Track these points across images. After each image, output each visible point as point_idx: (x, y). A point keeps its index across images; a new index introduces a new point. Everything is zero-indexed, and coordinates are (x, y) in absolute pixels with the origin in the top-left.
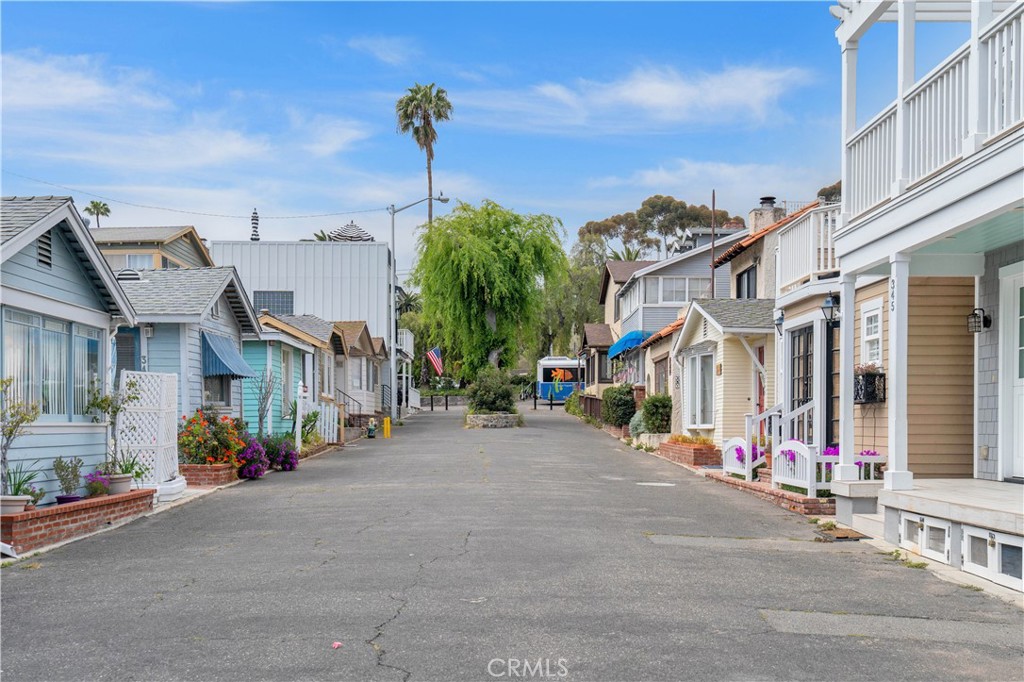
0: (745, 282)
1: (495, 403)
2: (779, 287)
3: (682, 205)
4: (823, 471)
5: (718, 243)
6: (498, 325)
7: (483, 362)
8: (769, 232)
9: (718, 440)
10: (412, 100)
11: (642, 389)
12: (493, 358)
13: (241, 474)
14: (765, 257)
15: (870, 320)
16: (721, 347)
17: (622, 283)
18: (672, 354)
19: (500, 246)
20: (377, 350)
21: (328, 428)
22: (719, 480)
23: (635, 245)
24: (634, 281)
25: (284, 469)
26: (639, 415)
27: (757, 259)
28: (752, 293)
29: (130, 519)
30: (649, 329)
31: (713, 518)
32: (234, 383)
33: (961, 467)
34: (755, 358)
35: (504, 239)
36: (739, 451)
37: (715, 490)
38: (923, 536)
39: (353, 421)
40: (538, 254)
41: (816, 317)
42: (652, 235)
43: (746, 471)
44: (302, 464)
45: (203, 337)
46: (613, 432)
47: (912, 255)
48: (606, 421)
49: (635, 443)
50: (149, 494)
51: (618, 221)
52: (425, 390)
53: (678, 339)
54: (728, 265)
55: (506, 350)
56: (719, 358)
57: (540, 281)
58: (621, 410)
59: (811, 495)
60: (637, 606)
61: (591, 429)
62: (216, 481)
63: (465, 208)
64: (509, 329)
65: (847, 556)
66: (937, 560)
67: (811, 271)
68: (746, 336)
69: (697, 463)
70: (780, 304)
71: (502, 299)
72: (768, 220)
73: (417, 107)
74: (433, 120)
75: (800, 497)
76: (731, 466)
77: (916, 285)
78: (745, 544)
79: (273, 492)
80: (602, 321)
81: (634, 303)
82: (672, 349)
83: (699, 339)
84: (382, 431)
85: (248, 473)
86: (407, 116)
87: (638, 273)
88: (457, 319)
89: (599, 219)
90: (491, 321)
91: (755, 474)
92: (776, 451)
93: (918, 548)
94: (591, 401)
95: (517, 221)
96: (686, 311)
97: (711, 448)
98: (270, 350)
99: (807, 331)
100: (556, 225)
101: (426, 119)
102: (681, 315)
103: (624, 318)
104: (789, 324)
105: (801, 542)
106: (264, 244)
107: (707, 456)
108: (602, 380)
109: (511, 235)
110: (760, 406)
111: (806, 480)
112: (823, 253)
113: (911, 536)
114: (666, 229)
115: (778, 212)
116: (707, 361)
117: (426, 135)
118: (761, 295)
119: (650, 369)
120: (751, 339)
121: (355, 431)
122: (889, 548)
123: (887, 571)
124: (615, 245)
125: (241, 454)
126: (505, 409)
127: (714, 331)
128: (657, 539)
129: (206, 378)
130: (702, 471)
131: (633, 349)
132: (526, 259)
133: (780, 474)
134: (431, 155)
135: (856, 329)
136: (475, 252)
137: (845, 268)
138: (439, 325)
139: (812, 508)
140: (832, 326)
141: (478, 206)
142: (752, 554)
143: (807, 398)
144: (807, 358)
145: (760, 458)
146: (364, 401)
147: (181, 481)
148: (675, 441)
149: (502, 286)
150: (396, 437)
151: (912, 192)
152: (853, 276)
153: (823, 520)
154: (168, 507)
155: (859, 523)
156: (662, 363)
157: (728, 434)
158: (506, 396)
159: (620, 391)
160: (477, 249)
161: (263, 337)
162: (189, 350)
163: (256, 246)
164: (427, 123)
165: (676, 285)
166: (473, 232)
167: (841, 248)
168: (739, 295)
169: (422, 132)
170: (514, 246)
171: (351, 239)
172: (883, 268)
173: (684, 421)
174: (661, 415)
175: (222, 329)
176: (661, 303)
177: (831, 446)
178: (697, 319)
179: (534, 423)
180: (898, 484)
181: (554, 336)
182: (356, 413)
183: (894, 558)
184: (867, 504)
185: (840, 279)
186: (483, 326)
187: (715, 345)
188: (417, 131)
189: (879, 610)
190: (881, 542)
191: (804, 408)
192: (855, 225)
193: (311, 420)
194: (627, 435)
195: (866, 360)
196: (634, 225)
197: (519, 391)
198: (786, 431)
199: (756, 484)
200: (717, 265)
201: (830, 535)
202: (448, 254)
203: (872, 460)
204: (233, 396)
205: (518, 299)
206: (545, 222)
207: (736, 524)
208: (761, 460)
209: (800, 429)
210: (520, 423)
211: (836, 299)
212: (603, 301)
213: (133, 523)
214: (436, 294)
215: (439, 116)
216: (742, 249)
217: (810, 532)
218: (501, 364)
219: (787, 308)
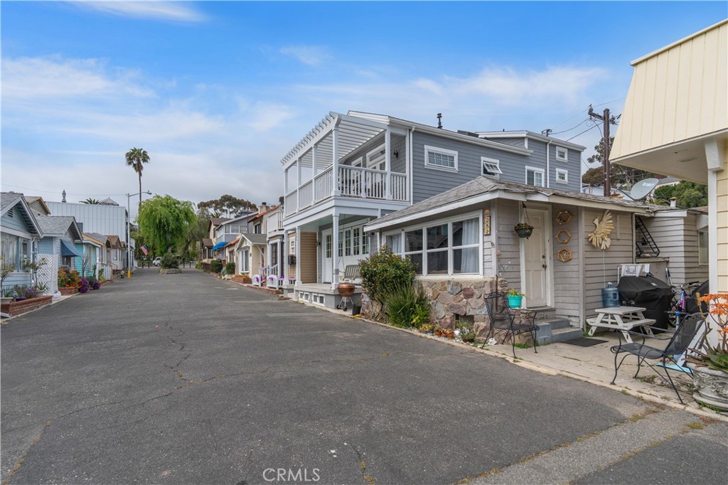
0: (258, 228)
1: (170, 265)
2: (268, 231)
3: (235, 199)
4: (280, 283)
5: (249, 215)
6: (171, 238)
7: (166, 251)
8: (265, 214)
9: (250, 276)
10: (133, 153)
11: (225, 261)
12: (170, 250)
13: (79, 290)
14: (264, 221)
15: (292, 242)
16: (251, 248)
17: (217, 226)
18: (235, 250)
19: (172, 211)
20: (122, 246)
21: (108, 274)
22: (251, 287)
23: (218, 211)
24: (222, 226)
25: (94, 289)
26: (224, 269)
27: (261, 221)
28: (260, 232)
29: (45, 306)
30: (227, 241)
31: (250, 296)
32: (72, 258)
33: (314, 281)
34: (261, 252)
35: (173, 209)
36: (257, 278)
37: (250, 290)
38: (304, 297)
39: (115, 272)
40: (186, 214)
41: (278, 241)
42: (224, 208)
43: (259, 284)
44: (101, 287)
45: (62, 242)
46: (215, 275)
47: (301, 227)
48: (212, 271)
49: (223, 278)
50: (51, 297)
51: (212, 202)
52: (139, 261)
53: (238, 245)
54: (252, 223)
55: (175, 247)
56: (251, 251)
57: (186, 223)
58: (217, 267)
59: (277, 289)
60: (235, 315)
61: (206, 273)
62: (71, 293)
63: (158, 197)
64: (175, 240)
65: (286, 303)
66: (307, 302)
67: (277, 228)
68: (259, 245)
69: (244, 283)
70: (269, 236)
71: (173, 229)
72: (264, 210)
73: (135, 156)
74: (142, 162)
75: (274, 290)
76: (255, 283)
77: (302, 234)
78: (260, 302)
79: (91, 296)
80: (208, 237)
81: (221, 233)
82: (235, 249)
83: (244, 245)
84: (127, 276)
85: (82, 290)
86: (130, 159)
87: (223, 224)
88: (155, 236)
89: (205, 201)
90: (169, 237)
91: (262, 285)
92: (268, 278)
93: (303, 300)
94: (205, 265)
95: (178, 203)
96: (240, 236)
97: (248, 278)
98: (84, 247)
99: (276, 244)
100: (193, 205)
101: (139, 161)
102: (238, 238)
103: (217, 237)
104: (271, 242)
105: (276, 301)
106: (69, 204)
107: (248, 280)
108: (209, 257)
109: (176, 207)
110: (263, 265)
111: (276, 285)
112: (280, 223)
113: (301, 297)
114: (229, 206)
115: (267, 207)
116: (247, 252)
117: (139, 167)
118: (262, 233)
119: (227, 254)
120: (260, 246)
121: (116, 276)
122: (296, 300)
123: (295, 305)
124: (211, 211)
125: (80, 284)
126: (175, 267)
127: (249, 243)
128: (236, 302)
129: (63, 257)
130: (246, 285)
131: (221, 248)
132: (182, 216)
133: (269, 285)
134: (140, 175)
135: (289, 244)
136: (163, 213)
137: (286, 228)
138: (148, 238)
139: (278, 293)
140: (282, 244)
141: (163, 196)
142: (262, 303)
143: (276, 263)
144: (276, 252)
145: (263, 279)
146: (118, 265)
147: (59, 293)
148: (237, 276)
149: (172, 226)
150: (133, 278)
151: (301, 211)
152: (287, 231)
153: (280, 295)
154: (56, 302)
155: (289, 295)
156: (231, 252)
157: (253, 274)
158: (176, 263)
159: (217, 261)
160: (164, 212)
161: (83, 242)
162: (56, 246)
163: (64, 204)
164: (139, 162)
165: (235, 228)
166: (161, 205)
167: (284, 223)
168: (256, 233)
169: (137, 166)
170: (177, 211)
171: (109, 204)
172: (294, 229)
173: (240, 270)
174: (231, 269)
175: (68, 239)
176: (231, 233)
177: (282, 276)
178: (243, 239)
179: (185, 272)
180: (298, 285)
181: (190, 242)
182: (115, 269)
183: (297, 302)
184: (291, 290)
185: (284, 231)
186: (165, 238)
187: (249, 247)
188: (134, 165)
189: (293, 312)
190: (294, 299)
191: (275, 266)
192: (289, 217)
193: (101, 272)
194: (220, 275)
195: (291, 253)
196: (218, 204)
197: (179, 261)
198: (270, 272)
199: (262, 287)
200: (249, 222)
201: (282, 298)
202: (152, 213)
203: (293, 279)
204: (72, 263)
205: (179, 230)
206: (188, 204)
207: (258, 297)
208: (264, 281)
209: (274, 271)
210: (181, 272)
211: (283, 236)
212: (209, 231)
213: (47, 307)
214: (147, 227)
215: (145, 160)
216: (256, 218)
217: (277, 298)
218: (173, 252)
219: (270, 238)
